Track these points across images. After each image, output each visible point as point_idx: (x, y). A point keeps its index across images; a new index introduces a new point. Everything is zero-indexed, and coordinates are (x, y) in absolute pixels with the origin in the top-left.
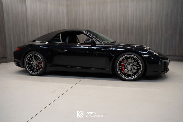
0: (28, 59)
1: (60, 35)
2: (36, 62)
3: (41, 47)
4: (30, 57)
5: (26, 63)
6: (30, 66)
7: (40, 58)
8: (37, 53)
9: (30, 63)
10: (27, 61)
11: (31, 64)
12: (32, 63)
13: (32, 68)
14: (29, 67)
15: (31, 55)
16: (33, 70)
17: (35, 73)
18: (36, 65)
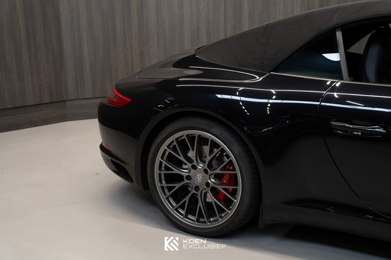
0: (165, 150)
1: (339, 35)
2: (206, 171)
3: (219, 96)
4: (175, 143)
5: (157, 171)
6: (178, 186)
7: (228, 156)
8: (212, 130)
9: (176, 171)
10: (161, 163)
11: (179, 178)
12: (184, 172)
13: (187, 199)
14: (170, 189)
15: (185, 137)
16: (191, 209)
17: (198, 221)
18: (207, 184)
